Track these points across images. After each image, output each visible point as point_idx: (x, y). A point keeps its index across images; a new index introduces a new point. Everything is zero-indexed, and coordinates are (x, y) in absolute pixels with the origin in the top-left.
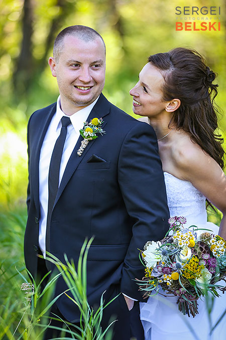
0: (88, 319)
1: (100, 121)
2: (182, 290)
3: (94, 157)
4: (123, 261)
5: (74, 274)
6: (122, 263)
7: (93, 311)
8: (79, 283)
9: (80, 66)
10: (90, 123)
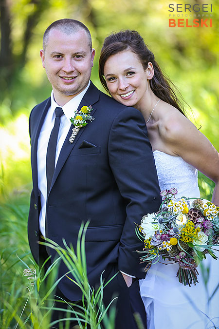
0: (90, 299)
1: (90, 109)
2: (182, 254)
3: (84, 143)
4: (119, 241)
5: (74, 257)
6: (118, 242)
7: (94, 290)
8: (79, 265)
9: (63, 57)
10: (80, 112)
